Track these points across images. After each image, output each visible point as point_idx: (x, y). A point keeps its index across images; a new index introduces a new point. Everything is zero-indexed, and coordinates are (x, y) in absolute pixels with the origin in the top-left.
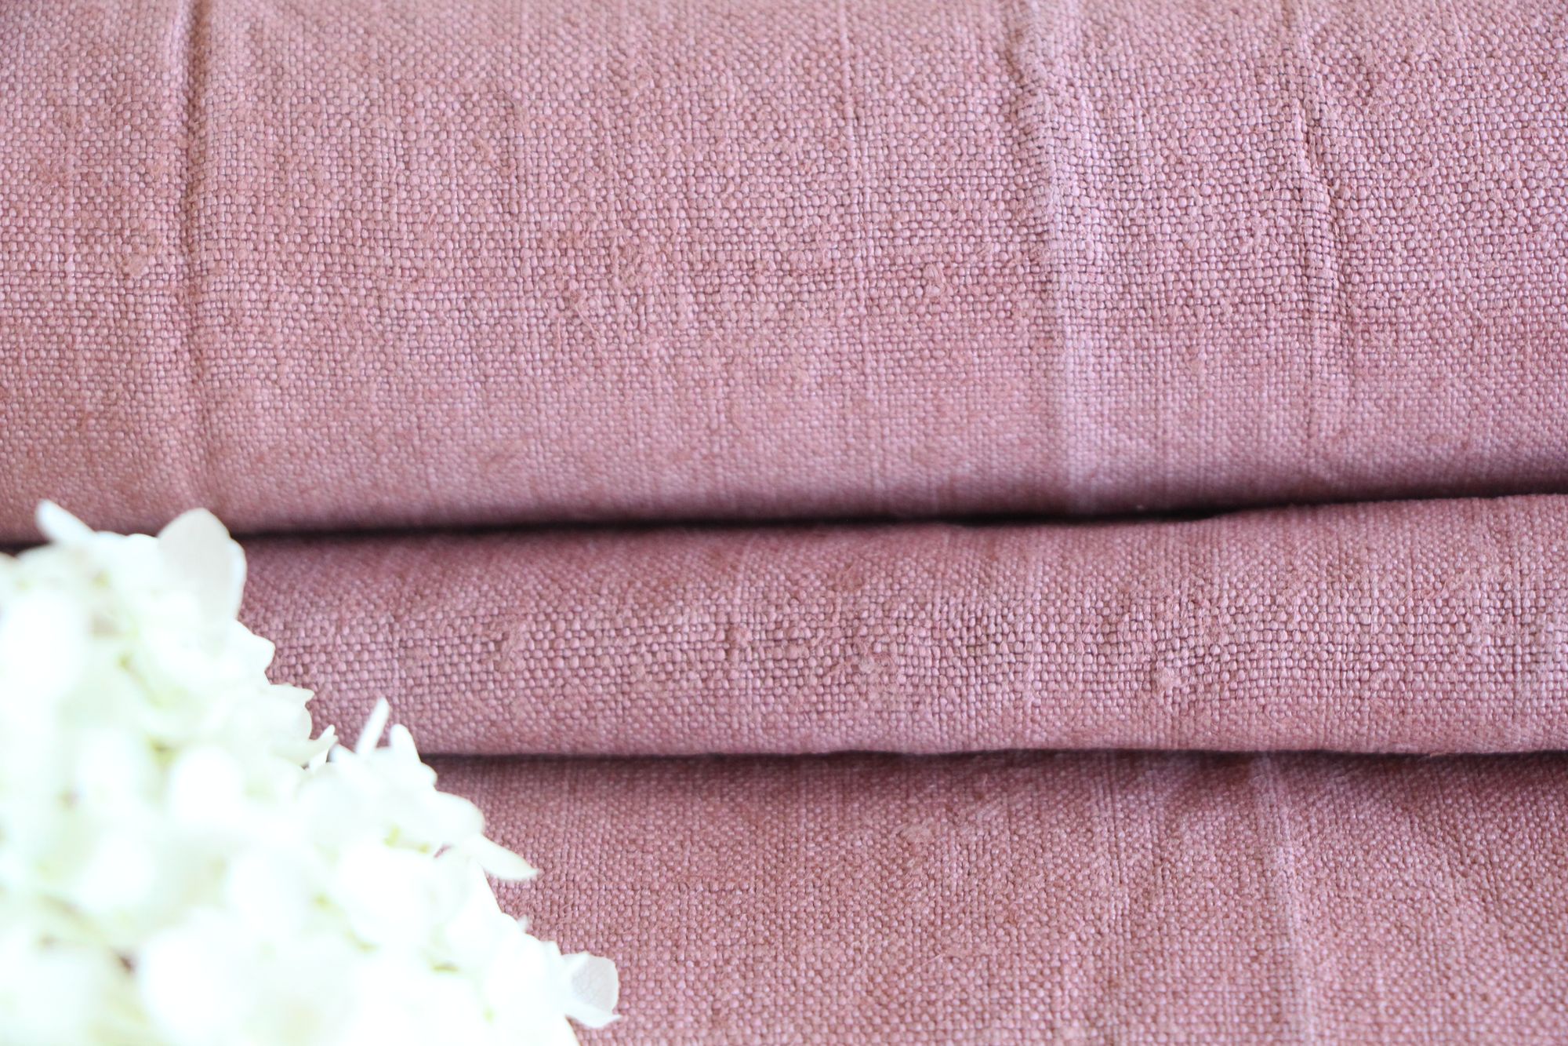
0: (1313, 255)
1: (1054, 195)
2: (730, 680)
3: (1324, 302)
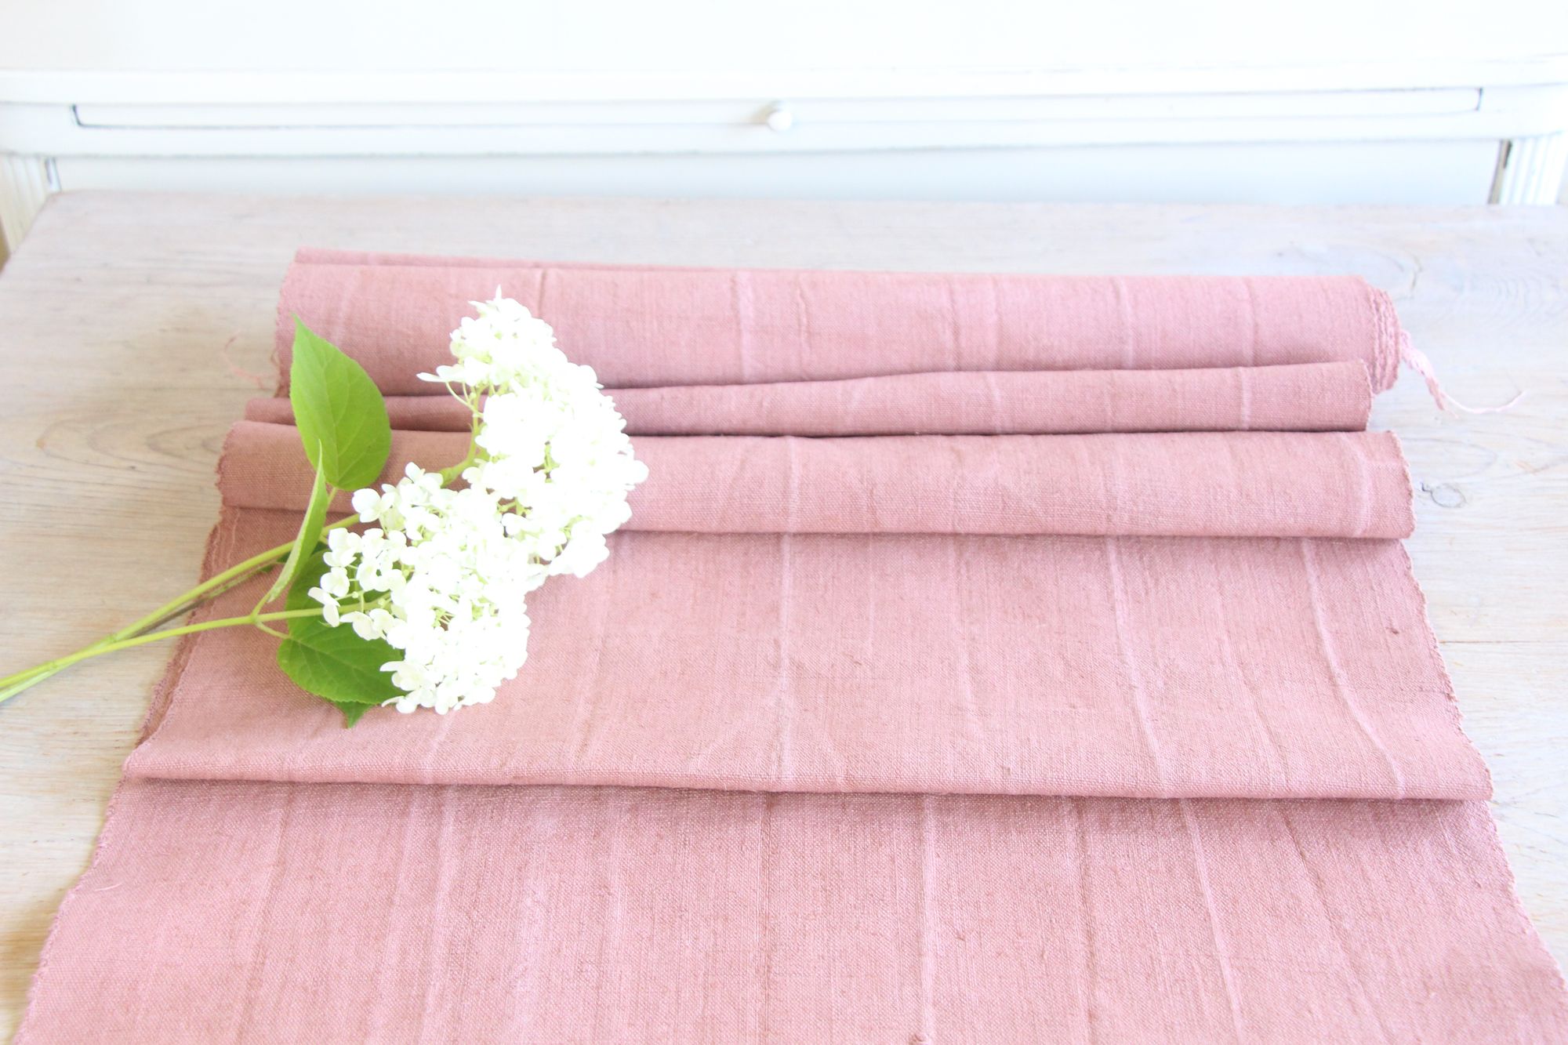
1: (741, 303)
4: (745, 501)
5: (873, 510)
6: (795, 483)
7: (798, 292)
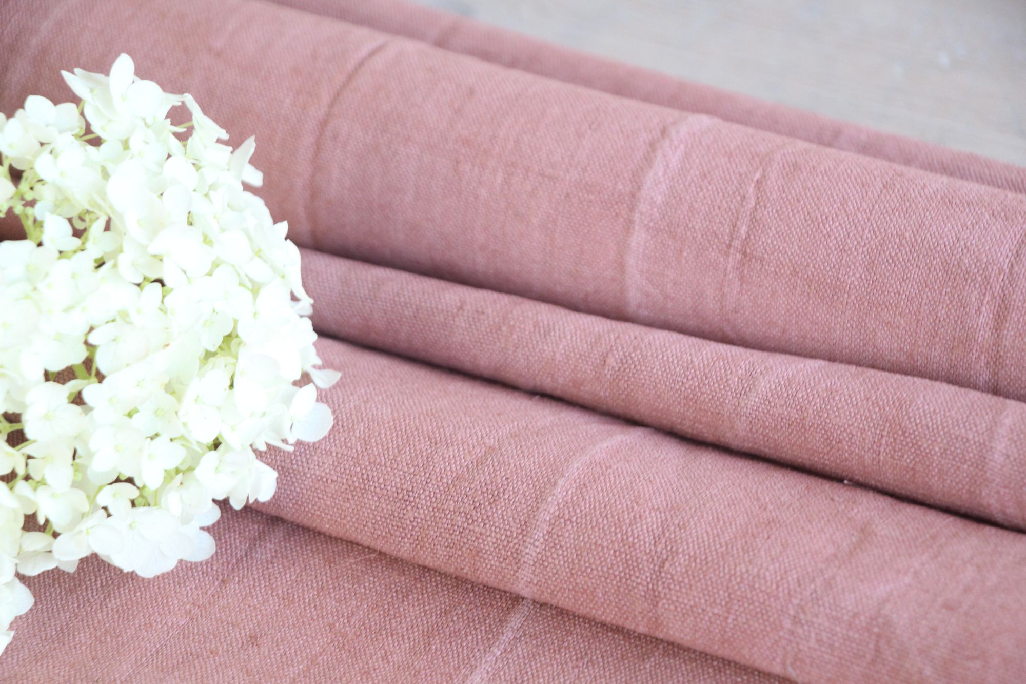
0: (739, 223)
1: (651, 174)
2: (454, 321)
3: (737, 243)
4: (460, 520)
5: (654, 598)
6: (545, 515)
7: (758, 175)
